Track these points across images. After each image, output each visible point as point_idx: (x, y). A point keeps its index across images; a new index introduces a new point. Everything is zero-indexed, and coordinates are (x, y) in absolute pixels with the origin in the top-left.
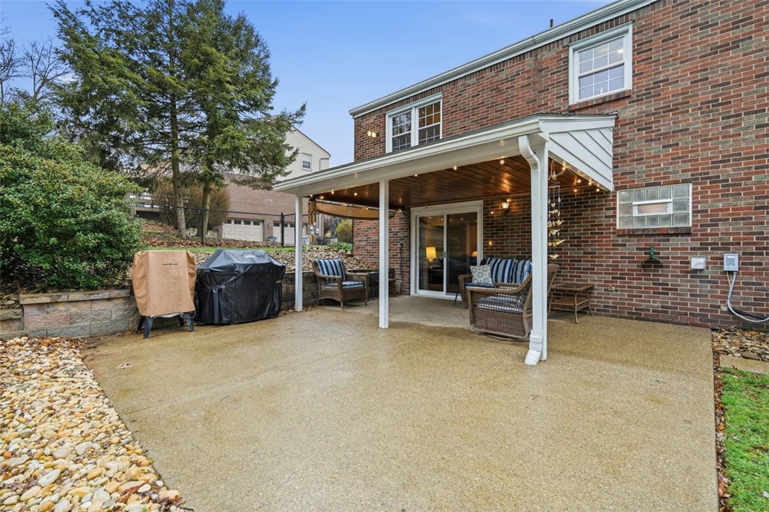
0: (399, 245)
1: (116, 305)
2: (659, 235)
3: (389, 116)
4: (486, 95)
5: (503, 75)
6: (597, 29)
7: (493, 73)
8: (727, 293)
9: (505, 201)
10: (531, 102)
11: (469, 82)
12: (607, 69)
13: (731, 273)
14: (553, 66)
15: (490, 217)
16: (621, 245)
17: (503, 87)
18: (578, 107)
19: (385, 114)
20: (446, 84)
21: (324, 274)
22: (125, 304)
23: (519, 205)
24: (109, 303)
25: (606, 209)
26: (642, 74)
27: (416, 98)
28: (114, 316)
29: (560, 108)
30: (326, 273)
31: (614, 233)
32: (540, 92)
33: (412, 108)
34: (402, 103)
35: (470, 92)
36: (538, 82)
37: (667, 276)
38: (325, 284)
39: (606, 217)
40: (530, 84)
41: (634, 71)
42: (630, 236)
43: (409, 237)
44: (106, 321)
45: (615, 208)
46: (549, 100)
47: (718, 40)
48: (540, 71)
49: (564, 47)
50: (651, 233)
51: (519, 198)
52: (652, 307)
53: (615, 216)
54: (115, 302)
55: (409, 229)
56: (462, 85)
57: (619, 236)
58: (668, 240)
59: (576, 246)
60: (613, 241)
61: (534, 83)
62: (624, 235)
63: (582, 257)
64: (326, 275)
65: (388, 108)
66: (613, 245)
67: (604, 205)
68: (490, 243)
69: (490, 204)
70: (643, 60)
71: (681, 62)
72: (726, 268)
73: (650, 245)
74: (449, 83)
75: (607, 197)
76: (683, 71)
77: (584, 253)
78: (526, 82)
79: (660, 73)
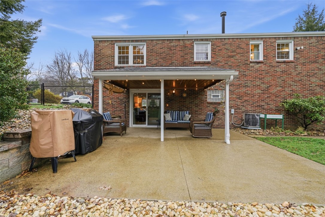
0: (124, 105)
1: (12, 154)
2: (218, 104)
3: (116, 45)
4: (166, 49)
5: (172, 44)
6: (202, 40)
7: (168, 42)
8: (232, 119)
9: (174, 90)
10: (182, 57)
11: (158, 42)
12: (203, 53)
13: (232, 114)
14: (189, 46)
15: (167, 96)
16: (208, 107)
17: (172, 48)
18: (197, 63)
19: (114, 43)
20: (148, 40)
21: (107, 120)
22: (17, 152)
23: (178, 92)
24: (6, 153)
25: (205, 96)
26: (214, 57)
27: (133, 41)
28: (11, 163)
29: (191, 61)
30: (107, 119)
31: (207, 103)
32: (185, 54)
33: (130, 45)
34: (125, 41)
35: (159, 46)
36: (184, 50)
37: (219, 115)
38: (108, 125)
39: (205, 98)
40: (182, 50)
41: (211, 56)
42: (211, 104)
43: (129, 101)
44: (5, 169)
45: (207, 96)
46: (188, 58)
47: (230, 54)
48: (185, 47)
49: (193, 42)
50: (216, 103)
51: (178, 89)
52: (216, 124)
53: (207, 98)
54: (12, 152)
55: (129, 98)
56: (155, 43)
57: (208, 104)
58: (220, 105)
59: (196, 106)
60: (206, 105)
61: (183, 50)
62: (209, 104)
63: (198, 110)
64: (108, 120)
65: (116, 41)
66: (207, 107)
67: (204, 94)
68: (167, 105)
69: (167, 91)
70: (214, 54)
71: (222, 57)
72: (232, 113)
73: (216, 107)
74: (150, 40)
75: (205, 92)
76: (223, 60)
77: (199, 109)
78: (180, 49)
79: (218, 58)
